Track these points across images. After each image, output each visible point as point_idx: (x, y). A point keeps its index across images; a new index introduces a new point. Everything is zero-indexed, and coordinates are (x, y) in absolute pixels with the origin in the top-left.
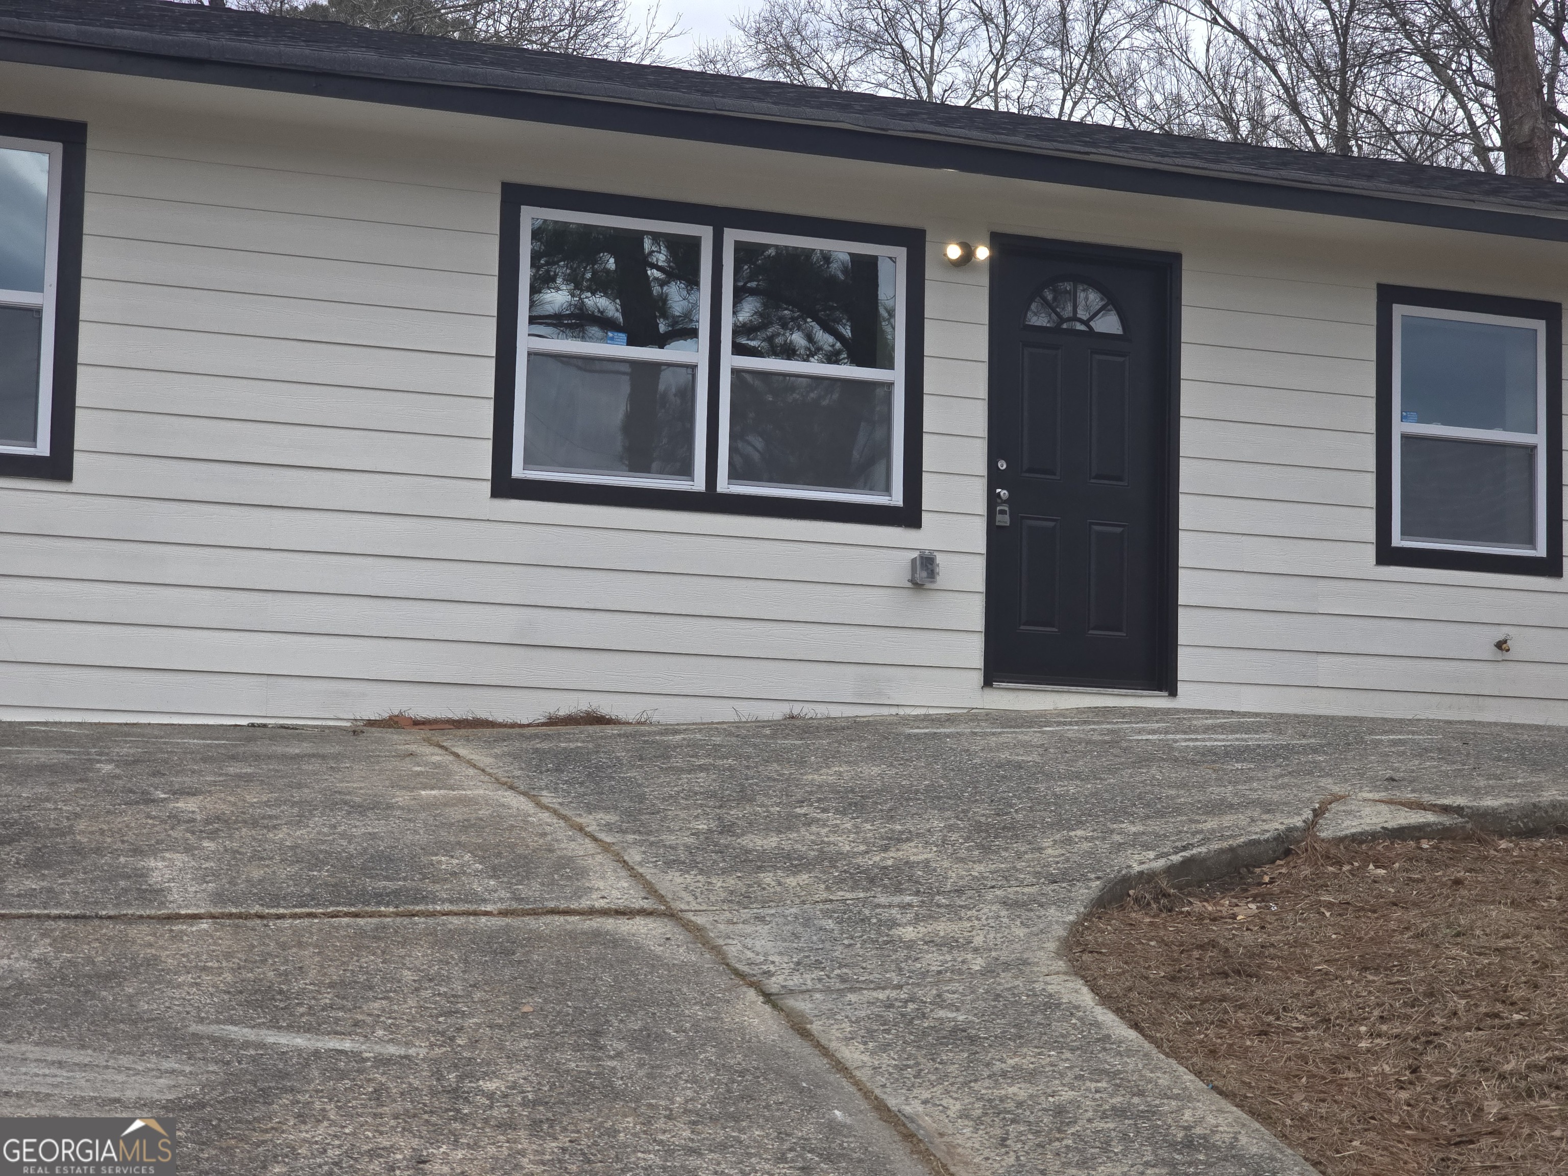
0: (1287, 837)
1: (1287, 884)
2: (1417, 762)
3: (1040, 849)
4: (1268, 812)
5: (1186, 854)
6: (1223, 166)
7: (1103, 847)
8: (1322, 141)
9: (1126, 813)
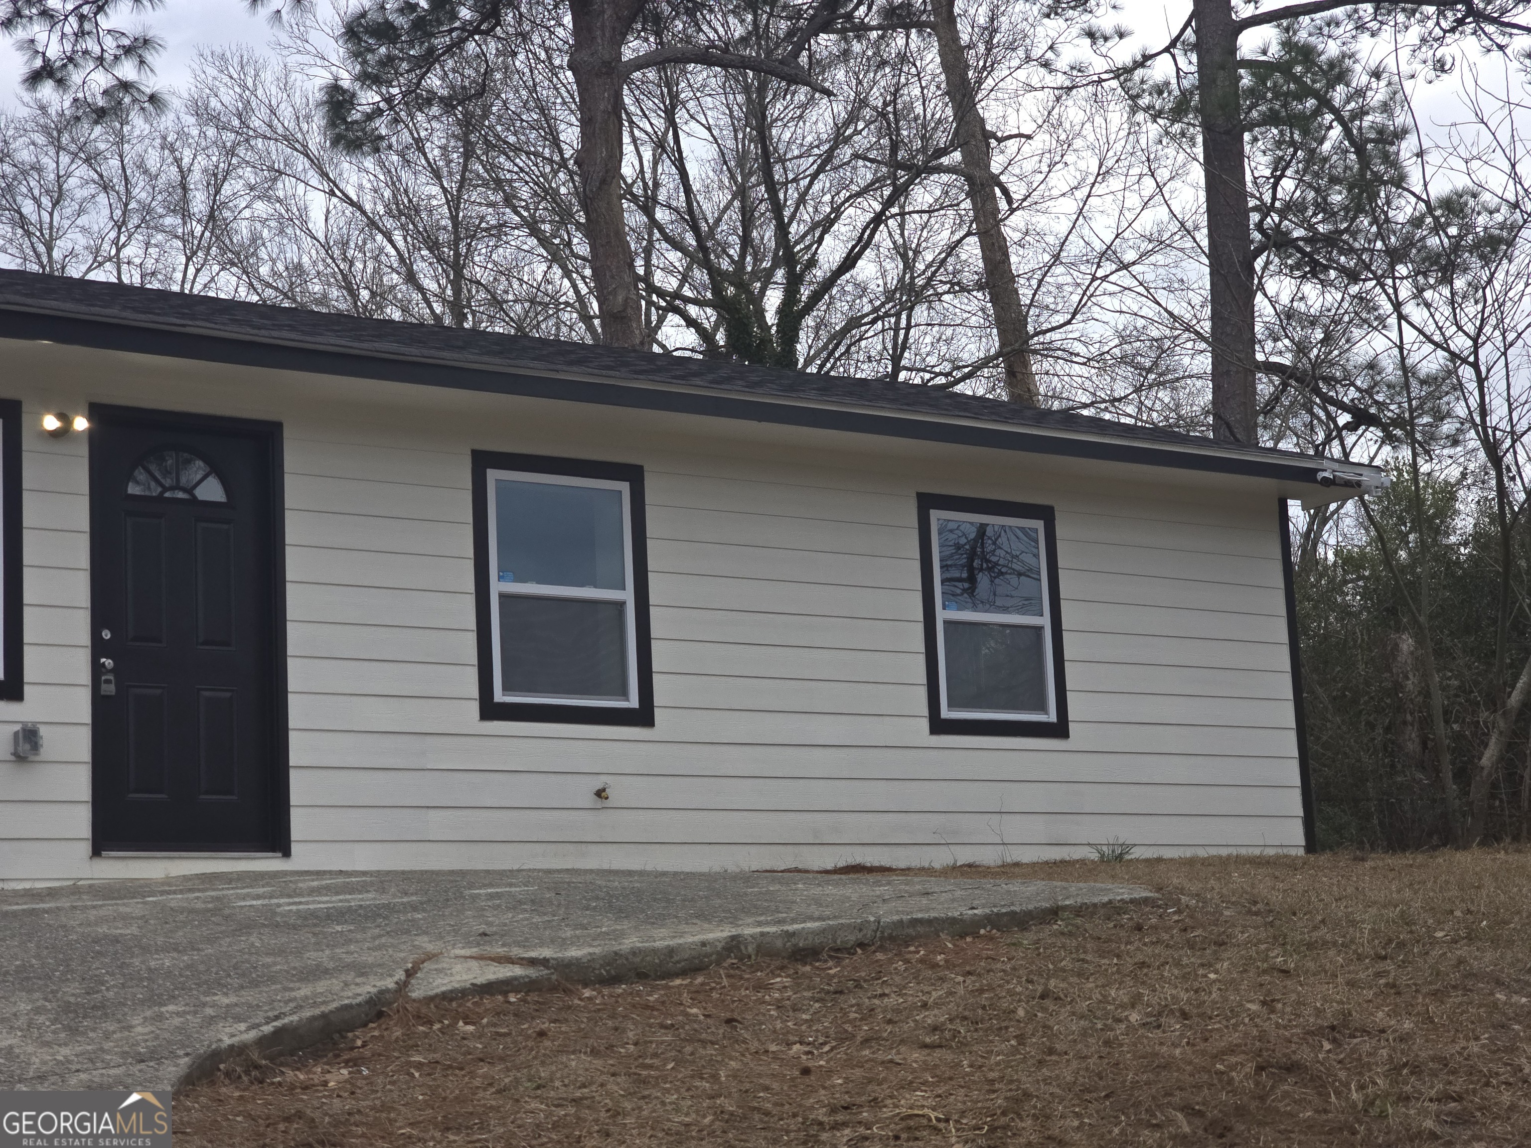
0: (379, 999)
1: (378, 1047)
2: (510, 915)
3: (129, 1028)
4: (362, 974)
5: (277, 1024)
6: (319, 339)
7: (194, 1021)
8: (438, 308)
9: (219, 984)
